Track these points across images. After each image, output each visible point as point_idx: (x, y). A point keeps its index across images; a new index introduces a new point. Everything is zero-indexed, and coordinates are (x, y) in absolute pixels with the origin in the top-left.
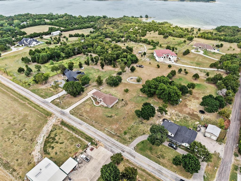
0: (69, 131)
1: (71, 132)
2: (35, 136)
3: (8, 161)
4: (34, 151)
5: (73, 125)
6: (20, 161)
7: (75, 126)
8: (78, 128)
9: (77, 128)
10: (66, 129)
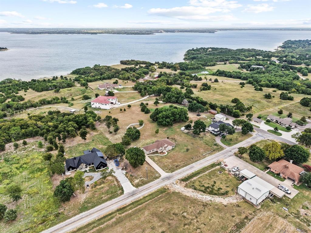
0: (198, 176)
1: (200, 175)
2: (199, 203)
3: (234, 224)
4: (222, 203)
5: (191, 173)
6: (235, 214)
7: (194, 172)
8: (198, 170)
9: (196, 170)
10: (195, 178)
